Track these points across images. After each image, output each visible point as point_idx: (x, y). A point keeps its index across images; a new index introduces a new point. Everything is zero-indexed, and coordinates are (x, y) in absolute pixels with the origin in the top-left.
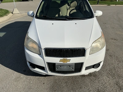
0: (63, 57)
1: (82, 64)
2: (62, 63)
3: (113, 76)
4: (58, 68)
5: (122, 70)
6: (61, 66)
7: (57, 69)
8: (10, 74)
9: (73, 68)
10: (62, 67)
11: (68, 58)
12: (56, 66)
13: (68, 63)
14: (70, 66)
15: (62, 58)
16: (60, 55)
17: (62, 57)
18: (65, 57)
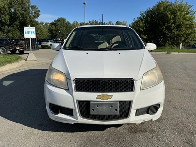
0: (102, 92)
1: (129, 103)
2: (100, 100)
3: (181, 132)
4: (93, 110)
5: (194, 125)
6: (98, 106)
7: (92, 112)
8: (16, 129)
9: (116, 110)
10: (100, 108)
11: (109, 94)
12: (91, 106)
13: (109, 100)
14: (112, 107)
15: (100, 94)
16: (97, 88)
17: (99, 92)
18: (104, 92)
